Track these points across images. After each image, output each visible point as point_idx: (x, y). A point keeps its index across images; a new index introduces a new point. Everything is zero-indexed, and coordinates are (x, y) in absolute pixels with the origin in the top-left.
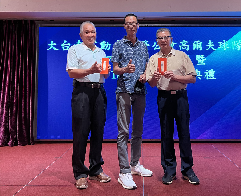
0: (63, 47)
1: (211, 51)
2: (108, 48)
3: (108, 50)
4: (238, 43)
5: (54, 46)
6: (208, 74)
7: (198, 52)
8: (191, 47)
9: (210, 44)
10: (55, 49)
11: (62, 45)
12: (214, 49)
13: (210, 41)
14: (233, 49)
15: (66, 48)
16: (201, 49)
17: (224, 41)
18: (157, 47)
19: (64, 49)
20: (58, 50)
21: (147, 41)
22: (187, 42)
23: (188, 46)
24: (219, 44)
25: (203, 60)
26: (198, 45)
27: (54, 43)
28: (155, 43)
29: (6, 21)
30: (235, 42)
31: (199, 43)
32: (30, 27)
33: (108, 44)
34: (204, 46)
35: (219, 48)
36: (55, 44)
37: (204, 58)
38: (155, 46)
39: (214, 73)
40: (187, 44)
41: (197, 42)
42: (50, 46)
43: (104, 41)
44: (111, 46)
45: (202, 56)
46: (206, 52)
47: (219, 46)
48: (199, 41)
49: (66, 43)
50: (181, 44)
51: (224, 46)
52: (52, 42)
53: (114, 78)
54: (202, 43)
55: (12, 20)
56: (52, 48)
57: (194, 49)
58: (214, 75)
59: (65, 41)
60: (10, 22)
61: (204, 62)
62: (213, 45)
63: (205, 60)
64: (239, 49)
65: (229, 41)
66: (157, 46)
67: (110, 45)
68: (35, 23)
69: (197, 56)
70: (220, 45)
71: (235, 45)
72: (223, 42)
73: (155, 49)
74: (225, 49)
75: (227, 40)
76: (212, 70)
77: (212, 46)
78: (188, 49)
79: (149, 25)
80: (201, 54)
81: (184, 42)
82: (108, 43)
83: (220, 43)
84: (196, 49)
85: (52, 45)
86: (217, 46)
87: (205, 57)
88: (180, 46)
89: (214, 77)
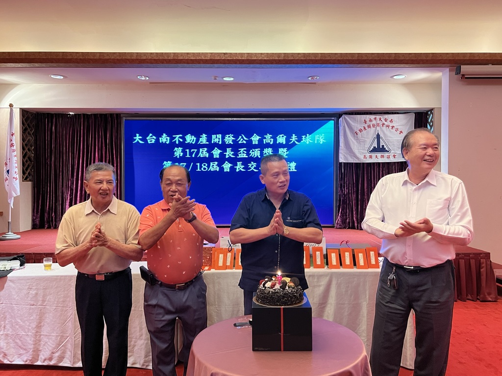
0: (149, 141)
1: (294, 144)
2: (193, 141)
3: (193, 143)
4: (321, 137)
5: (140, 139)
6: (290, 166)
7: (281, 146)
8: (275, 140)
9: (294, 138)
10: (141, 142)
11: (147, 138)
12: (297, 143)
13: (294, 135)
14: (316, 142)
15: (151, 141)
16: (284, 143)
17: (308, 135)
18: (242, 141)
19: (149, 142)
20: (143, 143)
21: (232, 135)
22: (271, 136)
23: (272, 140)
24: (302, 138)
25: (286, 153)
26: (281, 139)
27: (139, 136)
28: (240, 137)
29: (91, 114)
30: (318, 136)
31: (283, 136)
32: (116, 121)
33: (194, 138)
34: (288, 140)
35: (302, 141)
36: (141, 137)
37: (287, 152)
38: (240, 140)
39: (295, 165)
40: (271, 138)
41: (281, 136)
42: (136, 139)
43: (189, 135)
44: (196, 140)
45: (285, 150)
46: (289, 146)
47: (302, 140)
48: (283, 135)
49: (151, 136)
50: (265, 138)
51: (307, 140)
52: (138, 135)
53: (199, 170)
54: (285, 137)
55: (98, 114)
56: (138, 141)
57: (278, 142)
58: (295, 167)
59: (151, 135)
60: (95, 115)
61: (287, 155)
62: (297, 139)
63: (288, 153)
64: (321, 143)
65: (313, 134)
66: (242, 139)
67: (195, 138)
68: (120, 117)
69: (280, 149)
70: (304, 139)
71: (318, 138)
72: (306, 136)
73: (240, 142)
74: (308, 143)
75: (310, 134)
76: (293, 162)
77: (295, 140)
78: (271, 143)
79: (235, 119)
80: (283, 148)
81: (268, 136)
82: (193, 136)
83: (304, 137)
84: (279, 143)
85: (138, 138)
86: (299, 140)
87: (288, 150)
88: (264, 140)
89: (295, 169)
